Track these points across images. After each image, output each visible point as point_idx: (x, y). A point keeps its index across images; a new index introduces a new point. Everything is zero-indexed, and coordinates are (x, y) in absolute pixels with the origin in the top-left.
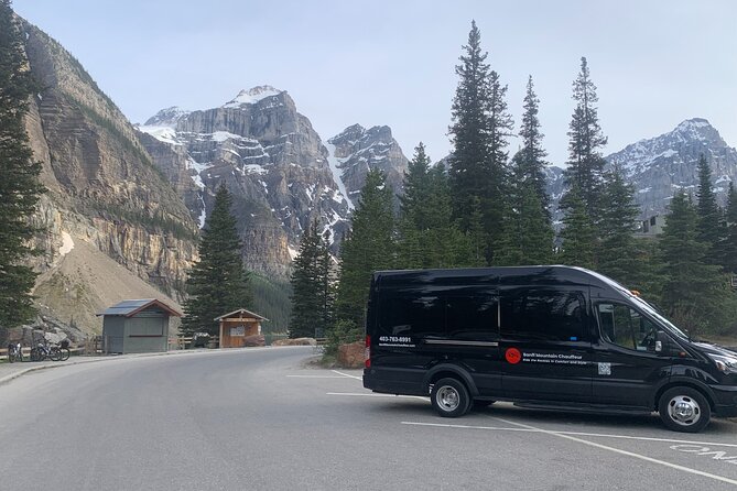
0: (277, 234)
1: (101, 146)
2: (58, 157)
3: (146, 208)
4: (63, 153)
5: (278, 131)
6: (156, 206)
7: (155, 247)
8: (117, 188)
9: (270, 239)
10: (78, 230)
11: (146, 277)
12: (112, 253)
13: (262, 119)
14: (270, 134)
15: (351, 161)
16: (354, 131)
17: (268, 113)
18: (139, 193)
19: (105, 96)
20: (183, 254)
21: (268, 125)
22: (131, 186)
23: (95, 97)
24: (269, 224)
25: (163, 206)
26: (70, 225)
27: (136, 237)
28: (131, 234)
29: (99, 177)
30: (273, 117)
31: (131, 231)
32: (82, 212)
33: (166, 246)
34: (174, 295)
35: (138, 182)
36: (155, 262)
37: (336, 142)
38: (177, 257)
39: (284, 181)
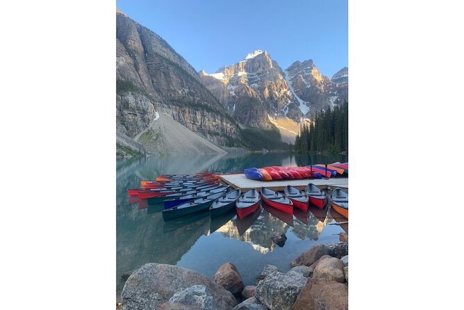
0: (263, 111)
1: (171, 73)
2: (155, 81)
3: (194, 100)
4: (157, 79)
5: (264, 69)
6: (198, 99)
7: (199, 117)
8: (180, 92)
9: (260, 113)
10: (163, 111)
11: (196, 129)
12: (180, 121)
13: (257, 64)
14: (260, 70)
15: (296, 77)
16: (296, 64)
17: (259, 61)
18: (190, 93)
19: (177, 54)
20: (211, 119)
21: (259, 66)
22: (187, 91)
23: (171, 54)
24: (259, 106)
25: (202, 99)
26: (159, 109)
27: (189, 112)
28: (187, 111)
29: (172, 88)
30: (261, 63)
31: (187, 110)
32: (165, 103)
33: (203, 116)
34: (208, 136)
35: (189, 88)
36: (200, 123)
37: (289, 70)
38: (209, 120)
39: (266, 89)
